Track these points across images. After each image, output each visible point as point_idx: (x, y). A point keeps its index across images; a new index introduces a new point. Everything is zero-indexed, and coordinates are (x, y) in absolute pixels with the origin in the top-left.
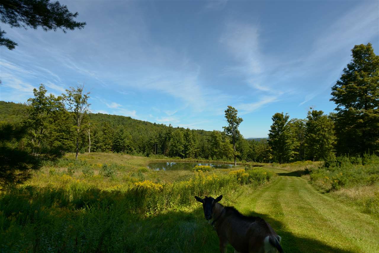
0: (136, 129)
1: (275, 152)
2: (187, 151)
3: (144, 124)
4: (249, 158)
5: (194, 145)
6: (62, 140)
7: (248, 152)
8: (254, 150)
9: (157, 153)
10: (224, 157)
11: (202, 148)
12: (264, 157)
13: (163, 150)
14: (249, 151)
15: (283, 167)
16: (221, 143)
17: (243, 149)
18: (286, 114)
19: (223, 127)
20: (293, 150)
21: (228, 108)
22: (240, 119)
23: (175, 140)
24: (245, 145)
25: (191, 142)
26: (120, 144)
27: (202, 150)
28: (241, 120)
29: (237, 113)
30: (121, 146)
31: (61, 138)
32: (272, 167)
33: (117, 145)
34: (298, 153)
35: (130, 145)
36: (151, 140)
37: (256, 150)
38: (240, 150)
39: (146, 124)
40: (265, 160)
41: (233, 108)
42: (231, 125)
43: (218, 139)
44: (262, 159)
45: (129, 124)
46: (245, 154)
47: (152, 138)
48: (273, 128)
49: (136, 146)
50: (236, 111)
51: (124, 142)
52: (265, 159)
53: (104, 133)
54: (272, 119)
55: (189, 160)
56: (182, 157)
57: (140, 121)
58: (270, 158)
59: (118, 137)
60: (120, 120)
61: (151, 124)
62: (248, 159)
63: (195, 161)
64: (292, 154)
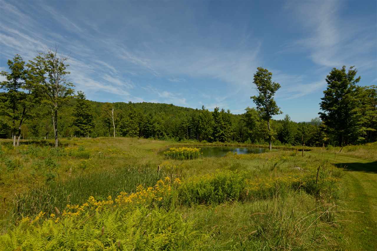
0: (177, 116)
1: (331, 130)
2: (216, 133)
3: (186, 110)
4: (297, 142)
5: (230, 128)
6: (80, 124)
7: (296, 135)
8: (303, 133)
9: (190, 138)
10: (262, 141)
11: (240, 131)
12: (316, 140)
13: (196, 135)
14: (297, 133)
15: (350, 151)
16: (257, 122)
17: (290, 131)
18: (351, 68)
19: (251, 98)
20: (364, 125)
21: (258, 71)
22: (275, 85)
23: (203, 122)
24: (292, 127)
25: (221, 123)
26: (149, 129)
27: (239, 133)
28: (277, 87)
29: (272, 76)
30: (150, 130)
31: (79, 123)
32: (327, 151)
33: (146, 130)
34: (373, 130)
35: (161, 130)
36: (183, 124)
37: (306, 132)
38: (286, 132)
39: (188, 111)
40: (317, 144)
41: (266, 70)
42: (262, 94)
43: (252, 117)
44: (314, 143)
45: (171, 111)
46: (292, 138)
47: (184, 121)
48: (328, 93)
49: (169, 131)
50: (270, 74)
51: (154, 127)
52: (317, 142)
53: (130, 117)
54: (327, 80)
55: (217, 144)
56: (210, 141)
57: (182, 108)
58: (323, 139)
59: (147, 122)
60: (163, 107)
61: (193, 110)
62: (295, 143)
63: (223, 145)
64: (362, 132)
